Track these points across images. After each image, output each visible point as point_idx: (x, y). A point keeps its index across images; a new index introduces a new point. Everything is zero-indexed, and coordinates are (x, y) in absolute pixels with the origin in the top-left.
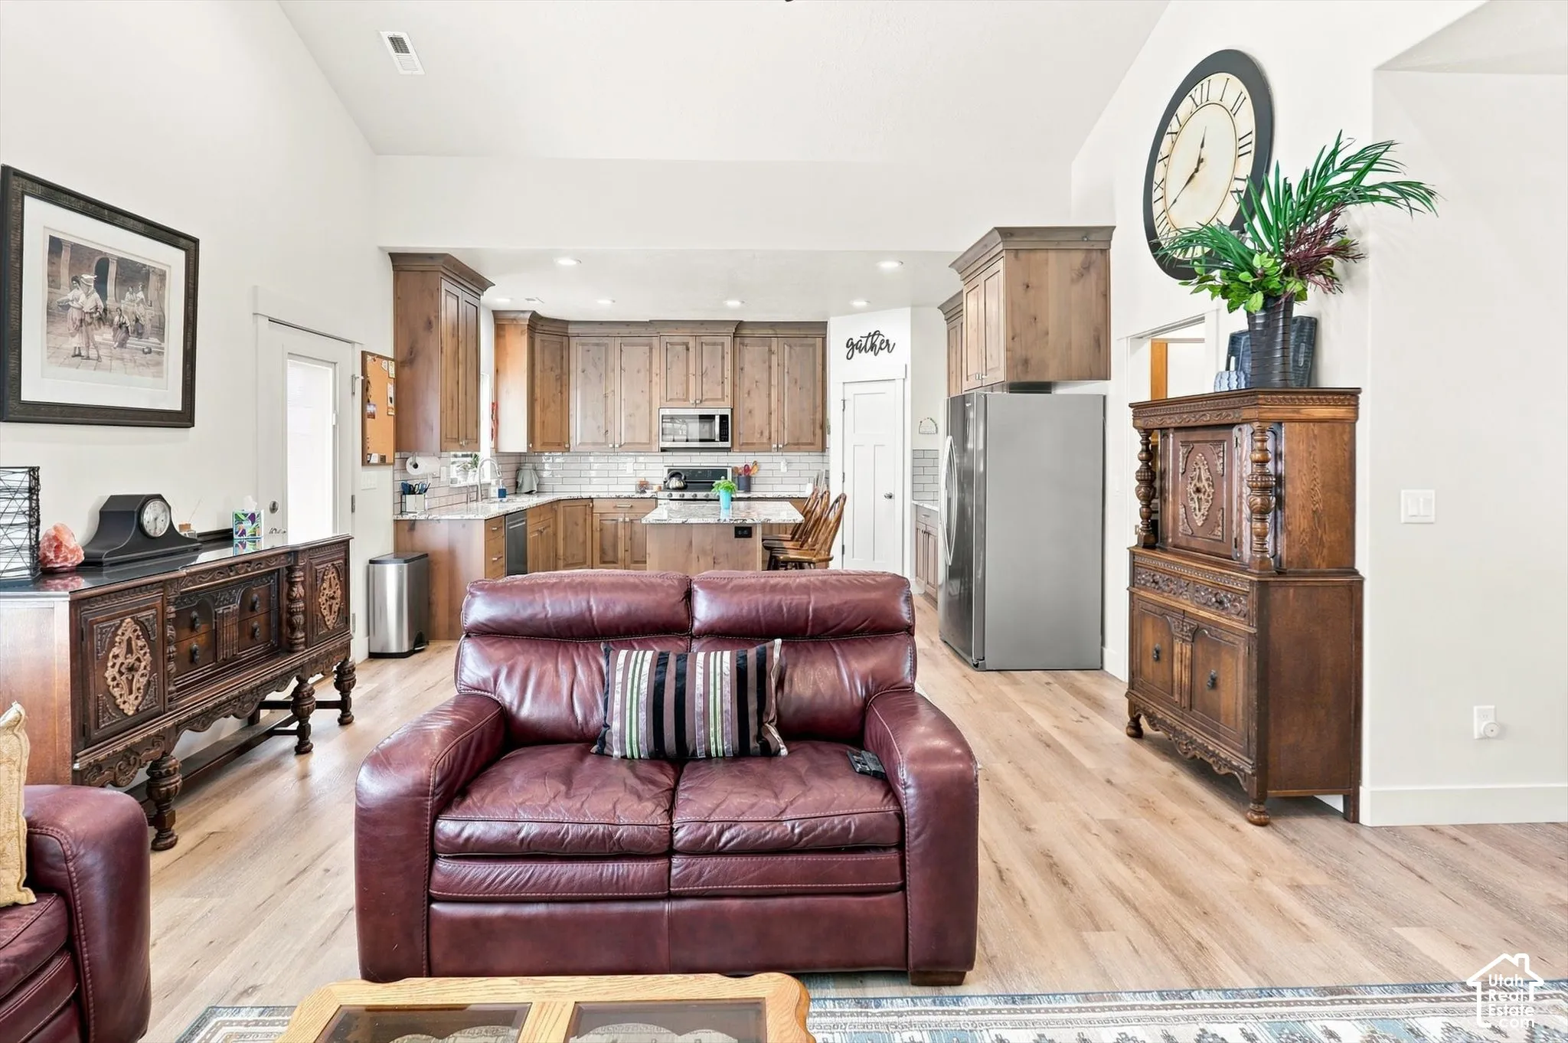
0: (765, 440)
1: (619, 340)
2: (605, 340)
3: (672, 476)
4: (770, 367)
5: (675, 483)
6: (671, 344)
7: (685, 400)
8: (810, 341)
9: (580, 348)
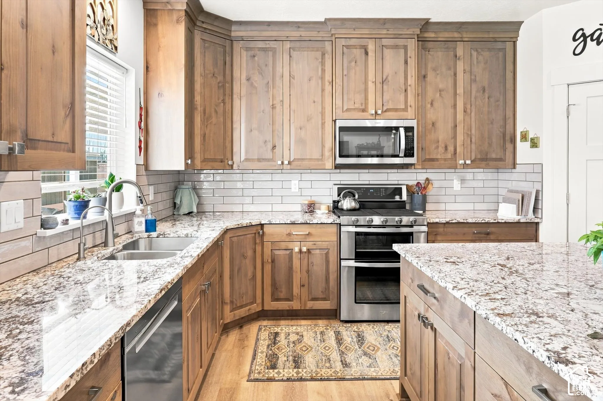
0: (449, 156)
1: (288, 45)
2: (272, 44)
3: (345, 197)
4: (455, 74)
5: (347, 204)
6: (348, 47)
7: (364, 111)
8: (499, 45)
9: (244, 53)
